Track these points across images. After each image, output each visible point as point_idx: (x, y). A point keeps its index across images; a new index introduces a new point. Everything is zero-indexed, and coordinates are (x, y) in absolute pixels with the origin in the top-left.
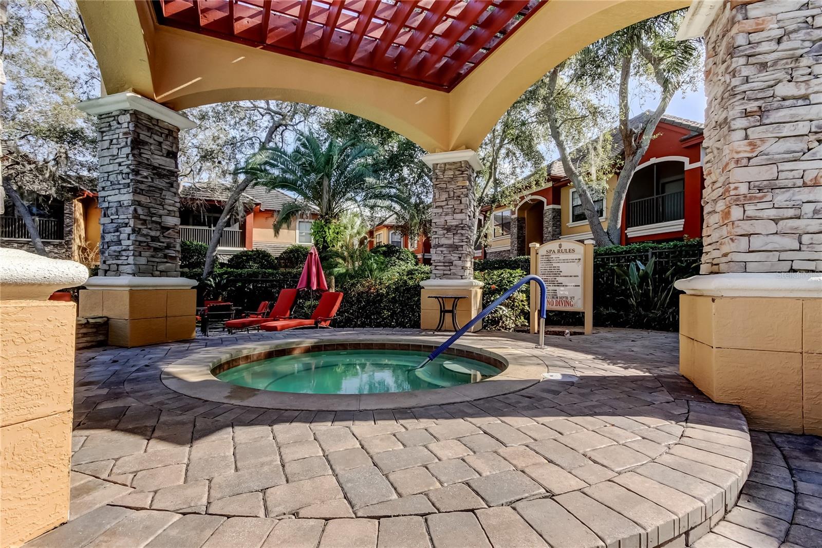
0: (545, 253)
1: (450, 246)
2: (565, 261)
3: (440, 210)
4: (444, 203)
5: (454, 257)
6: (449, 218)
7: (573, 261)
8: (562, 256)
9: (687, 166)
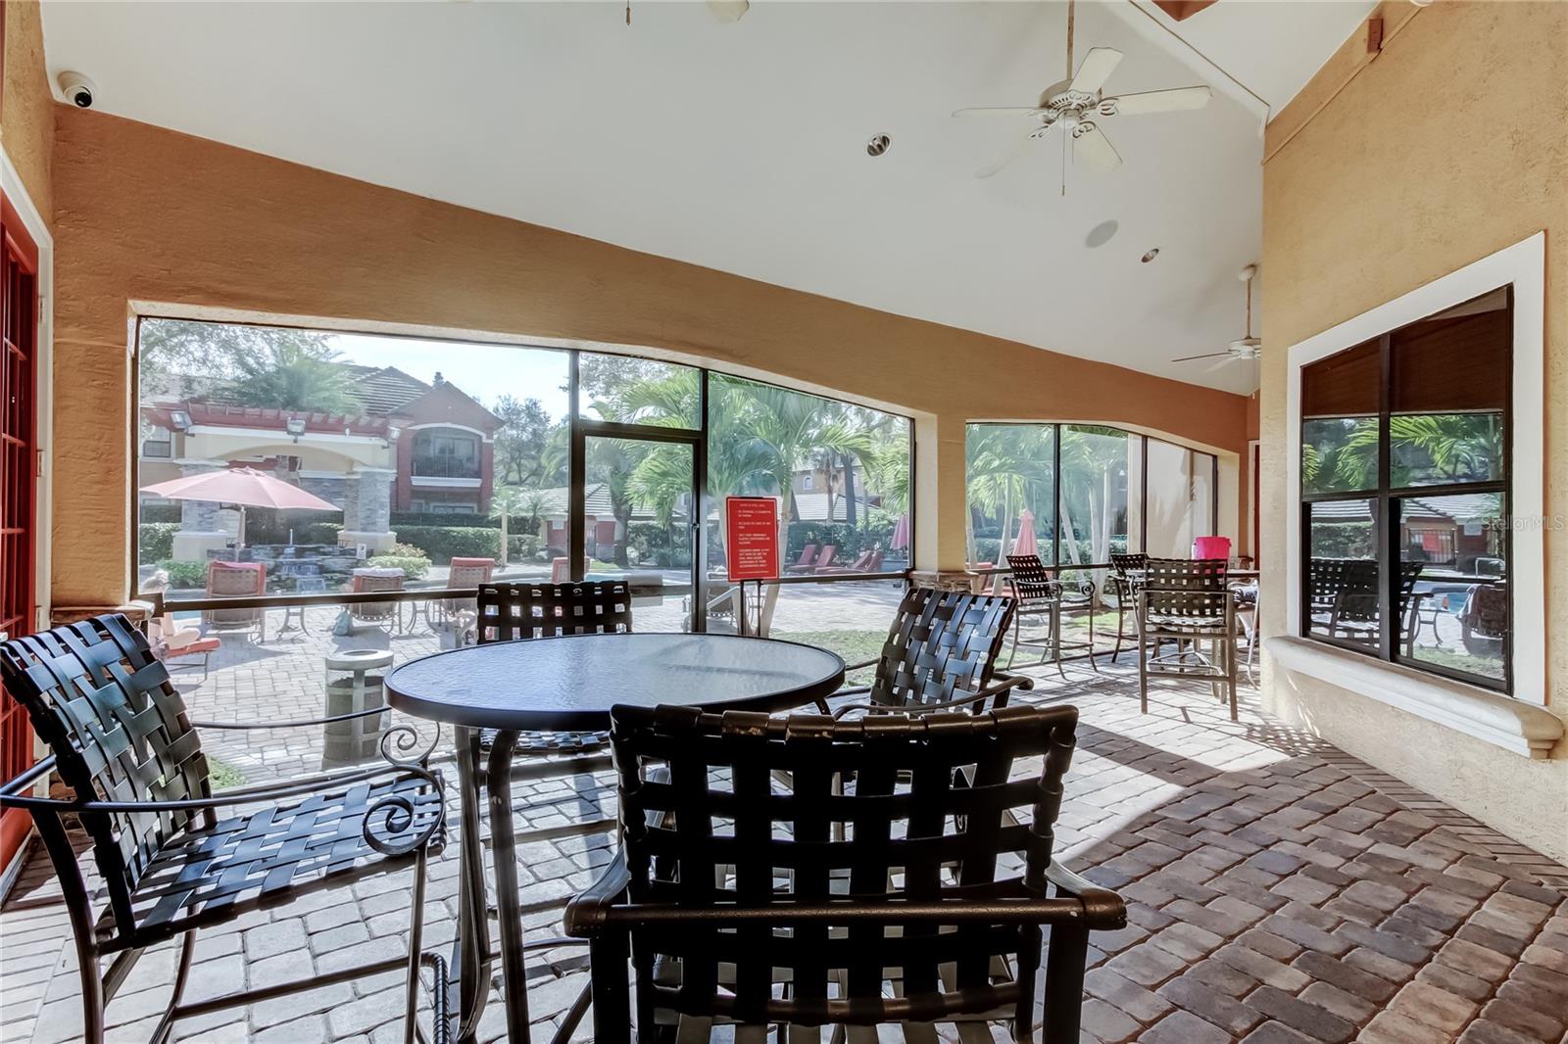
9: (485, 440)
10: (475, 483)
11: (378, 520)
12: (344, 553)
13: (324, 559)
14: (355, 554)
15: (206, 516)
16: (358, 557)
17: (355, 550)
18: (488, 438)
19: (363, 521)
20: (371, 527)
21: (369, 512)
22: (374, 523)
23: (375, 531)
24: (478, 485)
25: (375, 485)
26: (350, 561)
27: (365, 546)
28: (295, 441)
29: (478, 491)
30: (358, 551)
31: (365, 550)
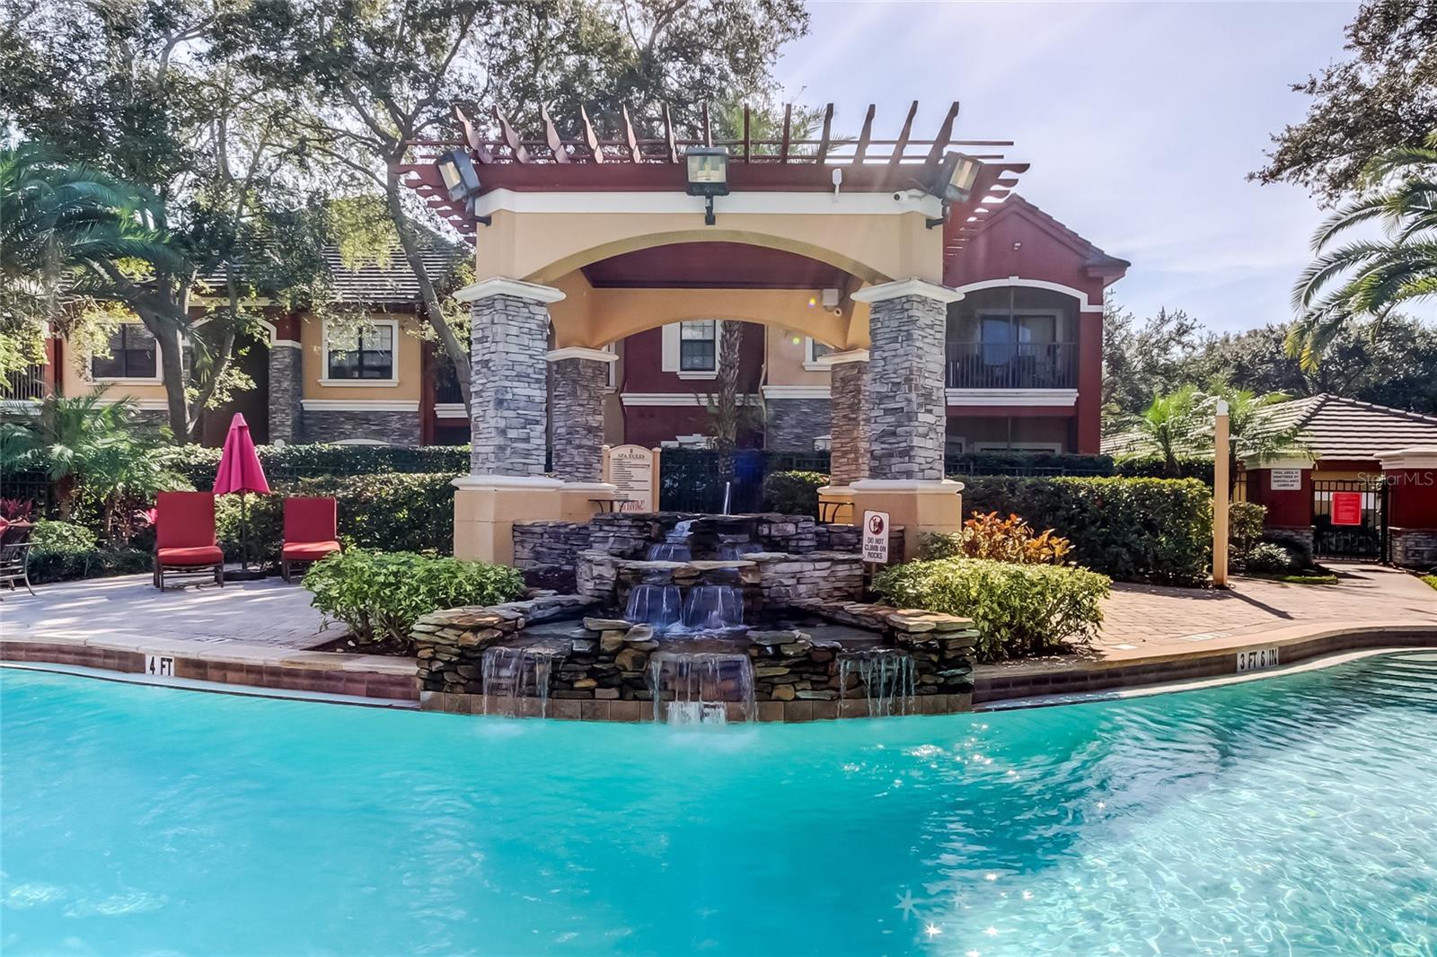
0: (617, 457)
1: (590, 448)
2: (636, 466)
3: (581, 409)
4: (586, 402)
5: (594, 459)
6: (590, 418)
7: (643, 466)
8: (634, 462)
9: (1085, 307)
10: (1065, 398)
11: (917, 441)
12: (827, 541)
13: (760, 563)
14: (856, 548)
15: (512, 434)
16: (865, 556)
17: (858, 532)
18: (1090, 303)
19: (877, 447)
20: (897, 465)
21: (890, 419)
22: (907, 453)
23: (909, 475)
24: (1070, 402)
25: (909, 337)
26: (842, 570)
27: (885, 517)
28: (710, 219)
29: (1070, 414)
30: (867, 533)
31: (885, 535)
